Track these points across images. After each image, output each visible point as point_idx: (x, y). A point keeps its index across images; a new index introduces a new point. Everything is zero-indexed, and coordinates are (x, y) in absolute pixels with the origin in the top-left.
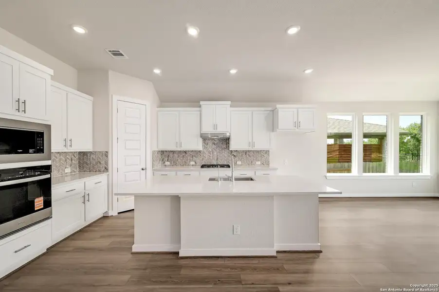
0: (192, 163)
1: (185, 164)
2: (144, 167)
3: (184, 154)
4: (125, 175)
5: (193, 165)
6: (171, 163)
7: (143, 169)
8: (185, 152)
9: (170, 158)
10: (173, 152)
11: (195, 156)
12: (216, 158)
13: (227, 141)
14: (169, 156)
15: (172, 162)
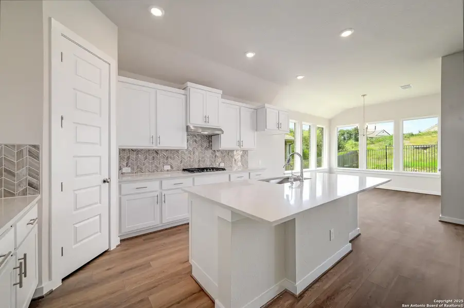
0: (167, 167)
1: (157, 169)
2: (106, 177)
3: (155, 155)
4: (76, 196)
5: (168, 171)
6: (133, 169)
7: (104, 181)
8: (157, 152)
9: (130, 161)
10: (137, 151)
11: (171, 158)
12: (197, 161)
13: (210, 139)
14: (128, 158)
15: (135, 167)
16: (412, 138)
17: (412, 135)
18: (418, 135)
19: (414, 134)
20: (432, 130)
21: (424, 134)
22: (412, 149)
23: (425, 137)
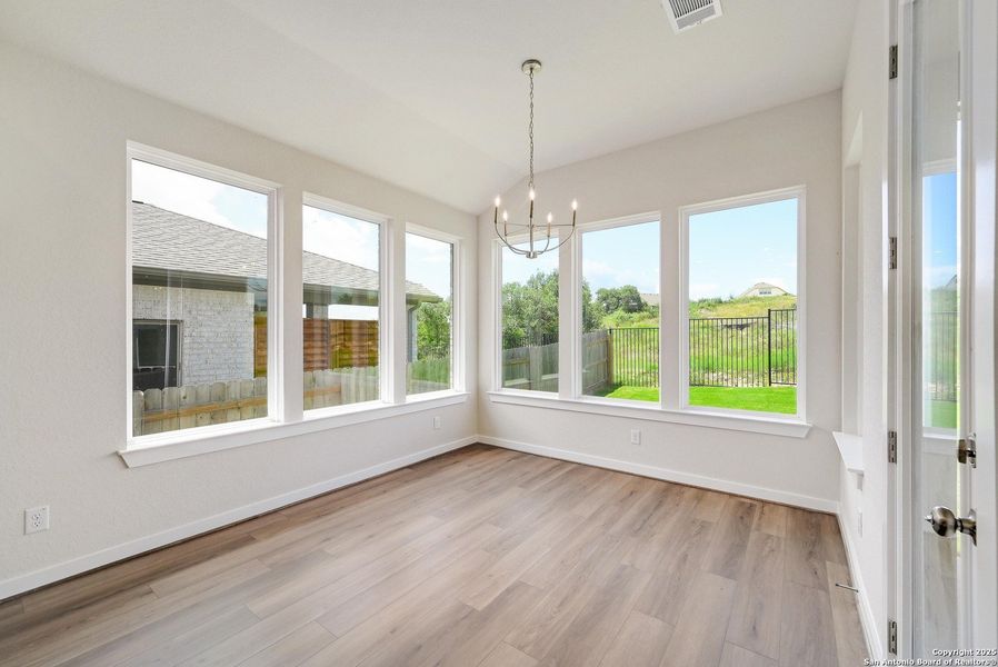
16: (719, 308)
17: (720, 302)
18: (730, 302)
19: (723, 300)
20: (750, 295)
21: (738, 302)
22: (720, 328)
23: (739, 306)
